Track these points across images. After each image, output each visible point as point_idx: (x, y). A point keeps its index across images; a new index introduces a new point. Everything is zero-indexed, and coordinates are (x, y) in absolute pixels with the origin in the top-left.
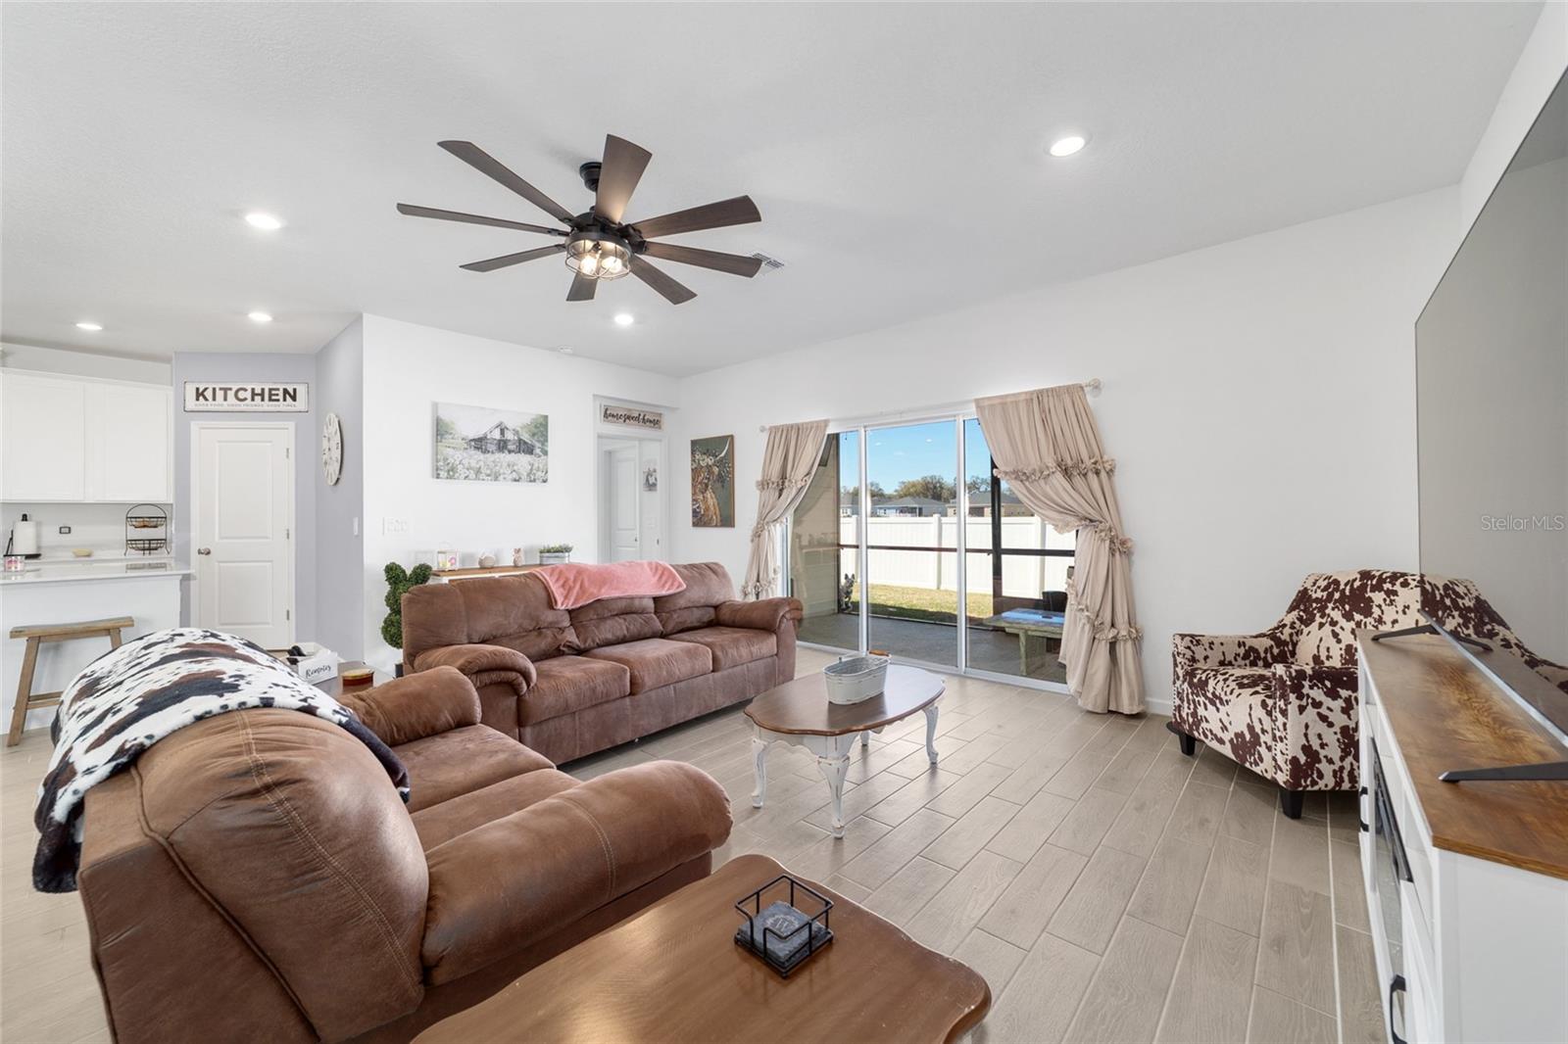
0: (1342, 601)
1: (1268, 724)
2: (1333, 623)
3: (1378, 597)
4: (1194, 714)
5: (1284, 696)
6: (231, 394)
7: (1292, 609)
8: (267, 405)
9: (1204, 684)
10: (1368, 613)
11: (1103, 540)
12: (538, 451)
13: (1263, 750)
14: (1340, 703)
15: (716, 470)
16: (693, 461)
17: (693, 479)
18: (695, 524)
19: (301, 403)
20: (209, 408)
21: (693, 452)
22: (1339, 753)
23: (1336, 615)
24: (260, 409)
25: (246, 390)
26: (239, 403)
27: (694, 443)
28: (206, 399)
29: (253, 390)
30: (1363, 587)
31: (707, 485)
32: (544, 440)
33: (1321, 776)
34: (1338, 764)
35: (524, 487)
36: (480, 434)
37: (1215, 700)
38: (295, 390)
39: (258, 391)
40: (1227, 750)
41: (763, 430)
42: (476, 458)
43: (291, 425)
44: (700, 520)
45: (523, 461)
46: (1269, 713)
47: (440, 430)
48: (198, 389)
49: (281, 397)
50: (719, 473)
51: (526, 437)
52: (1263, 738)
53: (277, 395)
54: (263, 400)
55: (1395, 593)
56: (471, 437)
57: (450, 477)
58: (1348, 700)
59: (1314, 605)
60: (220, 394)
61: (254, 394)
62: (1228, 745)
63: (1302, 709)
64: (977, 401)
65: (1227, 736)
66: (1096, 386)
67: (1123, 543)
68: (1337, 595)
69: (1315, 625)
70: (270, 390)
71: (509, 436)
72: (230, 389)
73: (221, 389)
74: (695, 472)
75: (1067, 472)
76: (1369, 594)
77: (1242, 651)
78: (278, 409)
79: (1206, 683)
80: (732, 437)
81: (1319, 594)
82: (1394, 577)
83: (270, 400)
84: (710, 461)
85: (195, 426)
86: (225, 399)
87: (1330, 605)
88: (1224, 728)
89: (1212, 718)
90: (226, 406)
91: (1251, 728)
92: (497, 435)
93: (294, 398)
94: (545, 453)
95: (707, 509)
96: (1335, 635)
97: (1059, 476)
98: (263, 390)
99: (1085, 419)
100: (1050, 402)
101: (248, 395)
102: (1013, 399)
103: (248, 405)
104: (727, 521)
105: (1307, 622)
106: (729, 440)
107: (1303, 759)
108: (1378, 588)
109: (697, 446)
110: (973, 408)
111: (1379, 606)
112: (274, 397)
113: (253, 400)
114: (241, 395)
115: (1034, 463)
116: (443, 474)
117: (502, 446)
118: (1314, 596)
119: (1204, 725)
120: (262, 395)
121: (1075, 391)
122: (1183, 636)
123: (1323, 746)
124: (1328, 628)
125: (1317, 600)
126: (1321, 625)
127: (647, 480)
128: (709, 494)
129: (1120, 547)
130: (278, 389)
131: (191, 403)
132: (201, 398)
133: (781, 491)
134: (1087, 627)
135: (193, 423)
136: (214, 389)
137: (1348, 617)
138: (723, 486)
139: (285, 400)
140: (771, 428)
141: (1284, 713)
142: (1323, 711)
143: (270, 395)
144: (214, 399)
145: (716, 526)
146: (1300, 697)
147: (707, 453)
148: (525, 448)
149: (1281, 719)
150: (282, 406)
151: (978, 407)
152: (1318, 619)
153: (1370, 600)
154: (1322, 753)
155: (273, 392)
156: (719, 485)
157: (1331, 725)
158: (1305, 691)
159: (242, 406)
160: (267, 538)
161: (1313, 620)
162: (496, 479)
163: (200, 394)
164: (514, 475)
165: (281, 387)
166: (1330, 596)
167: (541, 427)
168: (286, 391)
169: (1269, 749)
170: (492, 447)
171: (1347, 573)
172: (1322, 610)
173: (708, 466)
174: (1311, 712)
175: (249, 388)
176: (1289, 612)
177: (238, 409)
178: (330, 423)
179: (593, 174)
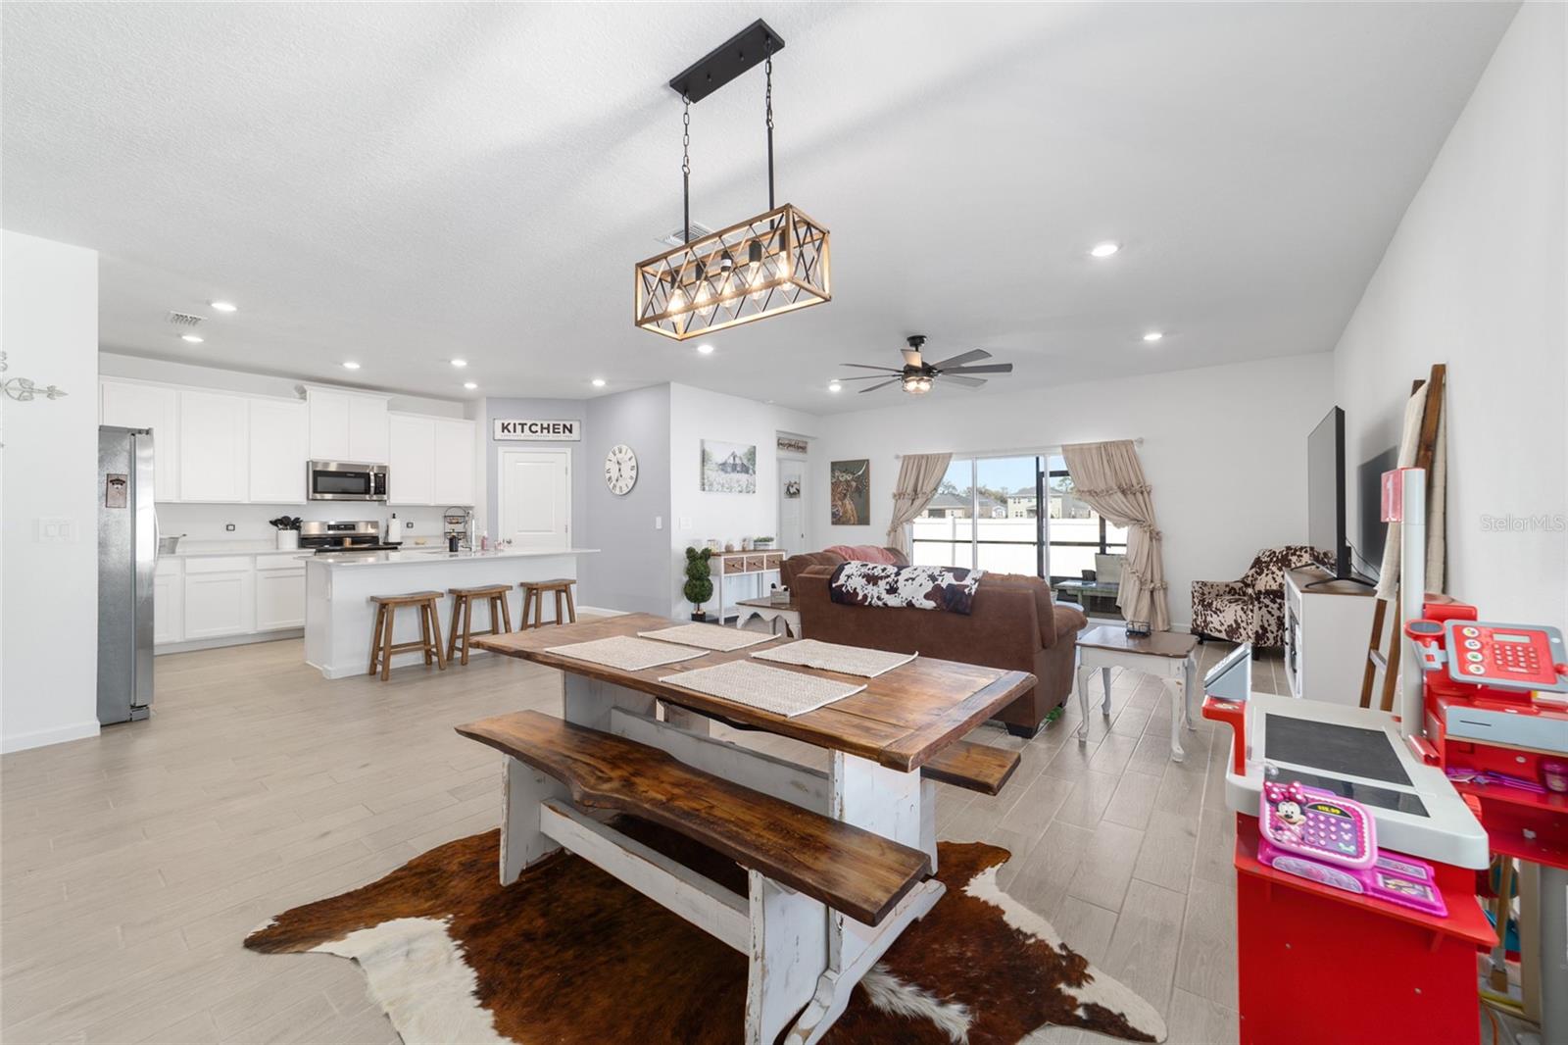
0: (1277, 561)
1: (1244, 617)
2: (1273, 573)
3: (1294, 559)
4: (1205, 621)
5: (1252, 603)
6: (526, 428)
7: (1252, 568)
8: (552, 436)
9: (1210, 605)
10: (1289, 567)
11: (1145, 532)
12: (751, 471)
13: (1242, 630)
14: (1277, 605)
15: (854, 484)
16: (833, 476)
17: (833, 490)
18: (833, 523)
19: (576, 435)
20: (512, 438)
21: (833, 471)
22: (1276, 628)
23: (1274, 569)
24: (547, 439)
25: (536, 425)
26: (532, 434)
27: (834, 464)
28: (509, 431)
29: (542, 425)
30: (1287, 553)
31: (845, 495)
32: (754, 465)
33: (1268, 639)
34: (1275, 633)
35: (744, 496)
36: (724, 461)
37: (1217, 611)
38: (571, 426)
39: (545, 426)
40: (1223, 636)
41: (897, 457)
42: (722, 477)
43: (569, 451)
44: (838, 519)
45: (743, 477)
46: (1245, 612)
47: (704, 458)
48: (503, 424)
49: (561, 430)
50: (857, 486)
51: (745, 462)
52: (1242, 625)
53: (559, 429)
54: (549, 432)
55: (1302, 556)
56: (721, 462)
57: (710, 490)
58: (1280, 604)
59: (1263, 565)
60: (519, 428)
61: (542, 428)
62: (1224, 632)
63: (1260, 608)
64: (1063, 446)
65: (1223, 628)
66: (1141, 441)
67: (1157, 534)
68: (1275, 559)
69: (1264, 575)
70: (554, 425)
71: (738, 461)
72: (526, 424)
73: (519, 424)
74: (835, 485)
75: (1124, 492)
76: (1290, 557)
77: (1227, 589)
78: (559, 439)
79: (1212, 603)
80: (868, 460)
81: (1266, 559)
82: (1301, 549)
83: (554, 432)
84: (849, 477)
85: (501, 450)
86: (523, 431)
87: (1271, 564)
88: (1222, 624)
89: (1215, 621)
90: (522, 436)
91: (1236, 621)
92: (731, 461)
93: (570, 431)
94: (754, 472)
95: (845, 512)
96: (1274, 579)
97: (1119, 494)
98: (549, 425)
99: (1134, 461)
100: (1113, 450)
101: (538, 428)
102: (1087, 447)
103: (538, 436)
104: (864, 519)
105: (1259, 574)
106: (864, 463)
107: (1260, 632)
108: (1294, 554)
109: (835, 465)
110: (1060, 450)
112: (556, 431)
113: (542, 432)
114: (534, 428)
115: (1102, 486)
116: (707, 488)
117: (734, 467)
118: (1263, 560)
119: (1211, 625)
120: (548, 428)
121: (1128, 444)
122: (1198, 583)
123: (1269, 625)
124: (1270, 576)
125: (1265, 562)
126: (1267, 575)
127: (788, 490)
128: (847, 501)
129: (1155, 536)
130: (559, 425)
131: (499, 434)
132: (506, 431)
133: (913, 500)
134: (1137, 583)
135: (499, 448)
136: (515, 424)
137: (1280, 569)
138: (860, 496)
139: (564, 432)
140: (905, 457)
141: (1252, 611)
142: (1269, 609)
143: (554, 429)
144: (515, 431)
145: (854, 524)
146: (1259, 603)
147: (846, 471)
148: (745, 470)
149: (1251, 614)
150: (562, 436)
151: (1063, 450)
152: (1265, 572)
154: (1269, 628)
155: (556, 427)
156: (856, 495)
157: (1273, 616)
158: (1262, 599)
159: (534, 437)
160: (550, 531)
161: (1262, 572)
162: (731, 491)
163: (505, 428)
164: (740, 489)
165: (562, 423)
166: (1272, 559)
167: (752, 454)
168: (565, 426)
169: (1245, 629)
170: (729, 469)
171: (1279, 547)
172: (1267, 567)
173: (847, 481)
174: (1264, 609)
175: (539, 423)
176: (1251, 569)
177: (531, 438)
178: (620, 452)
179: (916, 341)
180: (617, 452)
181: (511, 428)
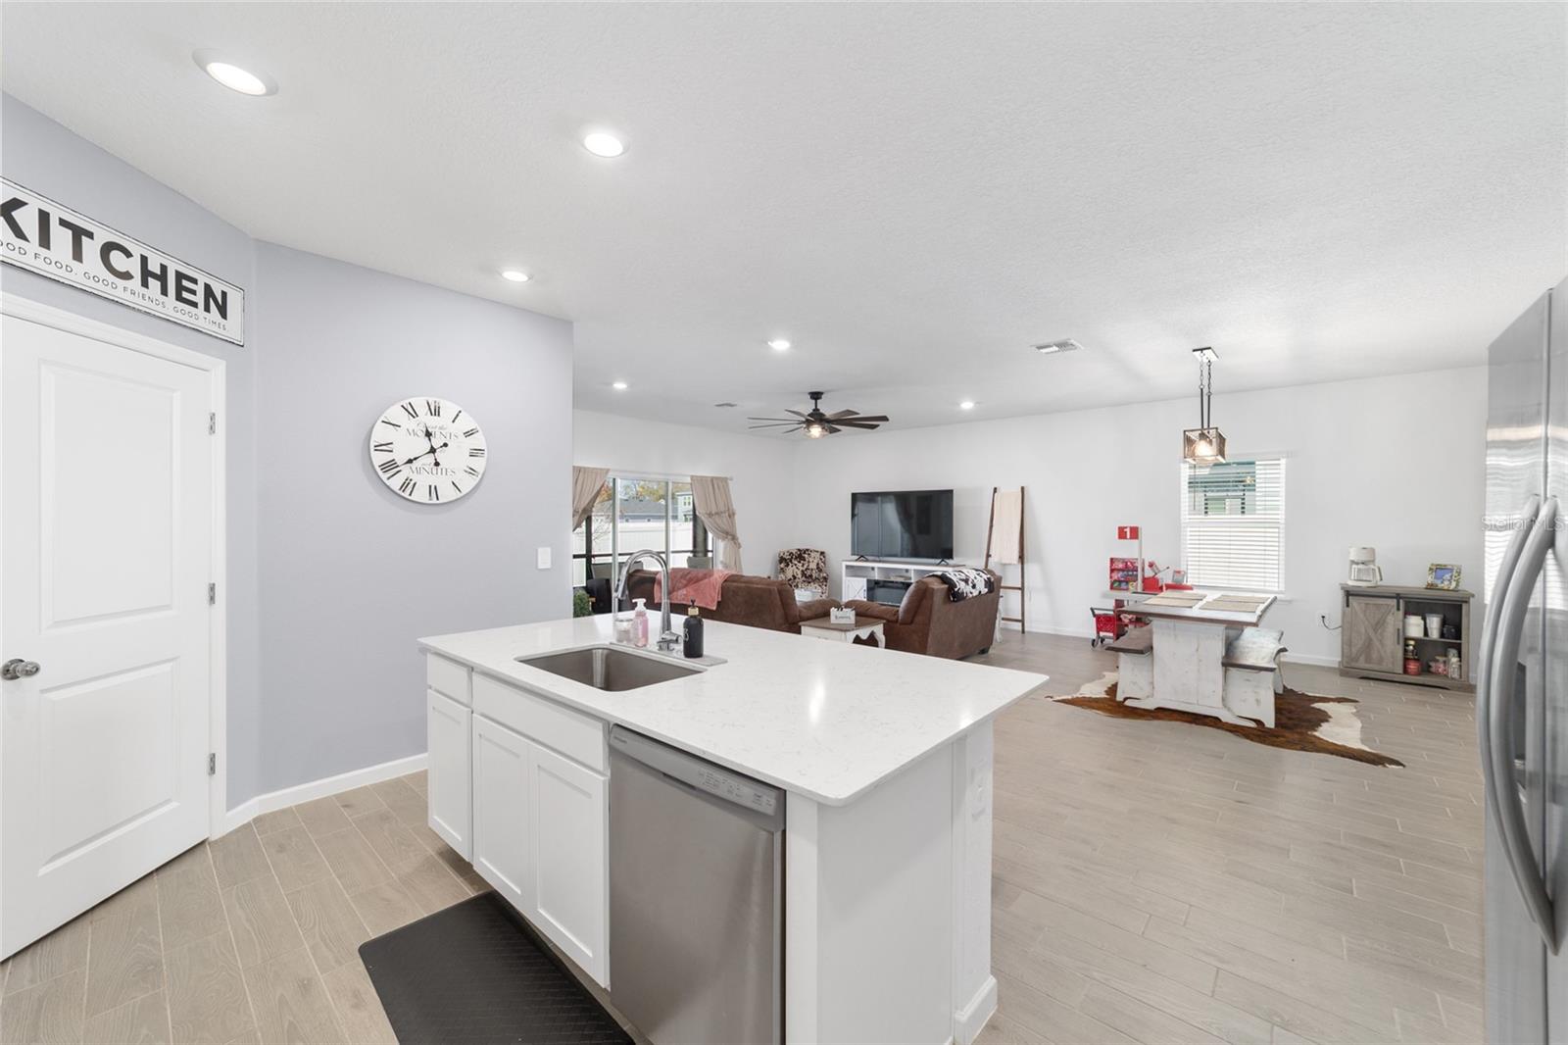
6: (91, 248)
8: (170, 305)
10: (806, 560)
19: (233, 327)
20: (28, 261)
24: (159, 310)
25: (128, 254)
26: (111, 278)
28: (20, 235)
29: (144, 260)
38: (224, 294)
39: (153, 267)
43: (218, 369)
49: (200, 298)
53: (194, 292)
54: (164, 292)
59: (786, 560)
60: (61, 238)
61: (146, 274)
64: (691, 476)
66: (730, 479)
68: (795, 557)
70: (180, 276)
72: (90, 235)
73: (63, 223)
78: (194, 323)
81: (786, 557)
83: (179, 298)
86: (78, 255)
87: (794, 560)
90: (77, 274)
93: (223, 311)
98: (164, 268)
99: (728, 492)
101: (131, 267)
102: (705, 479)
103: (121, 290)
108: (805, 553)
111: (808, 558)
112: (185, 295)
114: (116, 257)
120: (160, 279)
121: (725, 480)
130: (195, 281)
137: (800, 562)
139: (207, 309)
143: (180, 288)
144: (45, 241)
150: (196, 317)
151: (691, 479)
152: (789, 563)
155: (185, 283)
165: (202, 279)
166: (791, 557)
168: (208, 290)
171: (792, 550)
175: (137, 251)
176: (778, 564)
177: (108, 292)
178: (436, 412)
179: (816, 396)
180: (422, 410)
181: (27, 219)
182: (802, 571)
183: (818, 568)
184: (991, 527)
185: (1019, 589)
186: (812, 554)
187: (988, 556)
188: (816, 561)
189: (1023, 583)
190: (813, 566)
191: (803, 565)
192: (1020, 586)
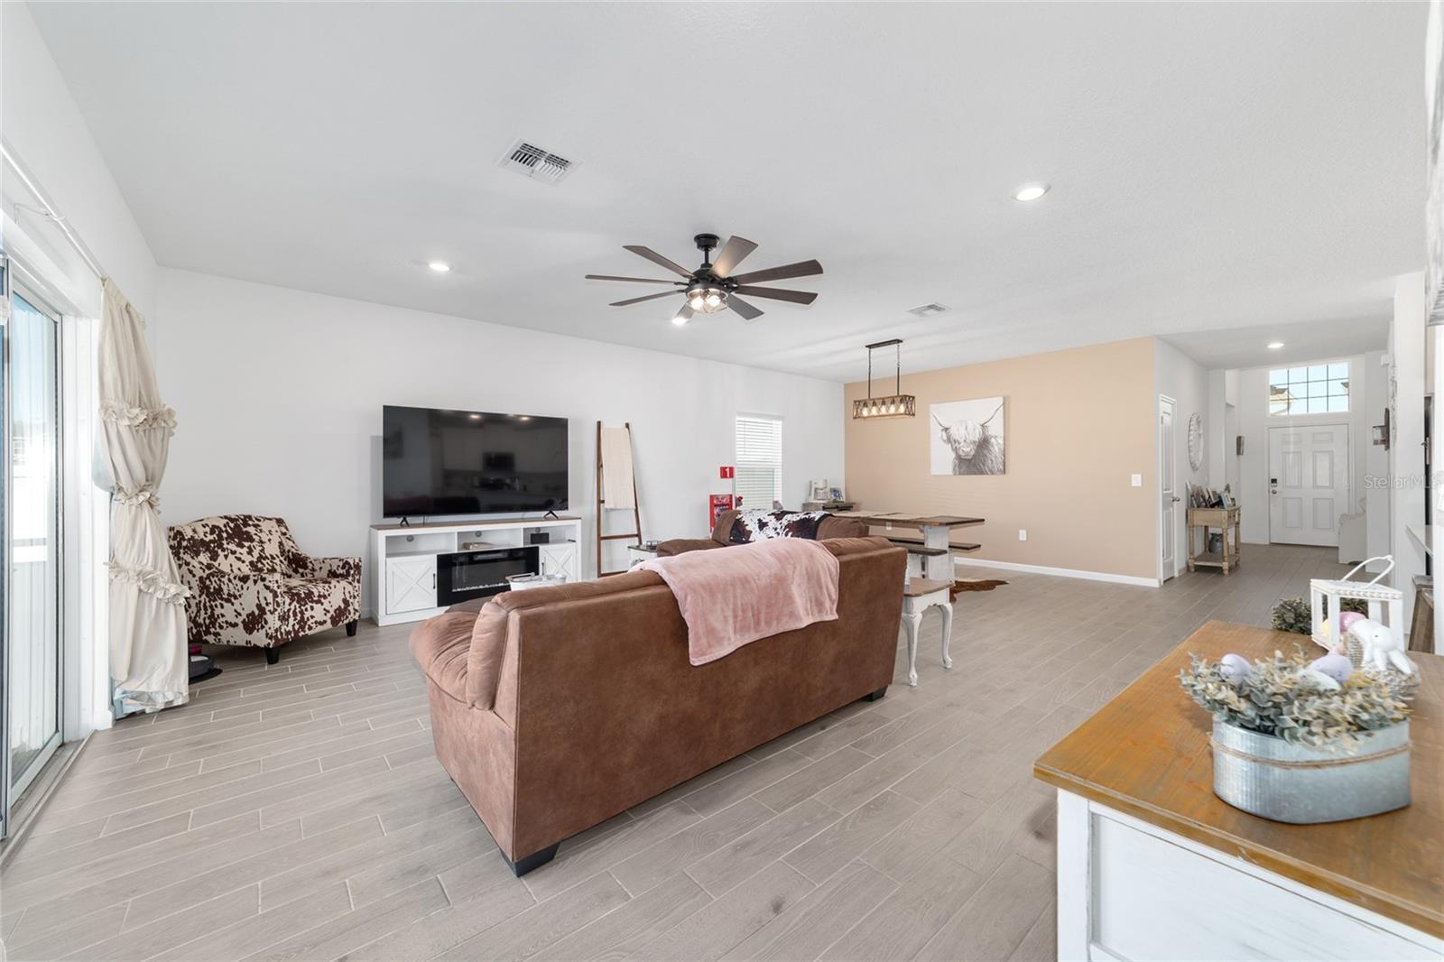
0: (230, 538)
1: (353, 592)
2: (234, 553)
3: (251, 530)
10: (252, 540)
23: (232, 547)
40: (328, 626)
52: (350, 601)
55: (259, 525)
59: (212, 545)
62: (329, 622)
65: (327, 617)
68: (225, 535)
76: (245, 529)
81: (210, 537)
87: (225, 542)
88: (327, 613)
96: (239, 559)
105: (214, 557)
108: (246, 525)
111: (256, 534)
118: (207, 540)
125: (211, 541)
126: (226, 557)
137: (242, 546)
153: (246, 531)
161: (218, 555)
172: (220, 546)
182: (251, 563)
183: (282, 553)
184: (600, 466)
185: (637, 535)
186: (265, 525)
187: (600, 502)
188: (276, 538)
189: (639, 529)
190: (272, 549)
191: (250, 552)
192: (636, 533)
